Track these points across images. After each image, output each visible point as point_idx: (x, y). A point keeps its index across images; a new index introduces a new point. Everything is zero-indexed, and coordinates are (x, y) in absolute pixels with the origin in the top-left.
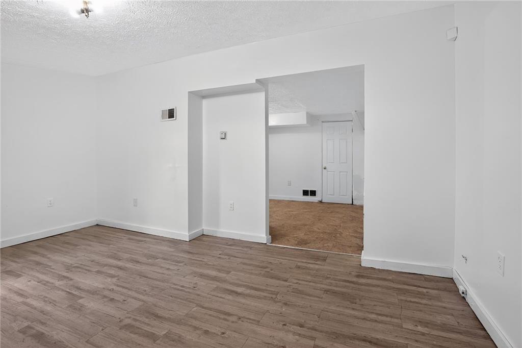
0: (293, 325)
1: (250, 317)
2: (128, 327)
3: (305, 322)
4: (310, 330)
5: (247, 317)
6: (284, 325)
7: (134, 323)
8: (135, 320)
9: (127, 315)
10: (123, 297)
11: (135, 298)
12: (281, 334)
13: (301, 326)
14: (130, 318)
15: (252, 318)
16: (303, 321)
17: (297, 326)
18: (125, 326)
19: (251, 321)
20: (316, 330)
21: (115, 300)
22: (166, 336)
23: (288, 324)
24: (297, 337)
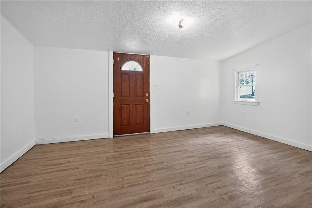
0: (88, 199)
1: (117, 191)
3: (80, 205)
4: (75, 201)
5: (119, 190)
6: (94, 197)
12: (93, 191)
13: (82, 201)
15: (116, 191)
16: (81, 205)
17: (85, 200)
19: (114, 189)
20: (71, 203)
23: (91, 198)
24: (83, 194)
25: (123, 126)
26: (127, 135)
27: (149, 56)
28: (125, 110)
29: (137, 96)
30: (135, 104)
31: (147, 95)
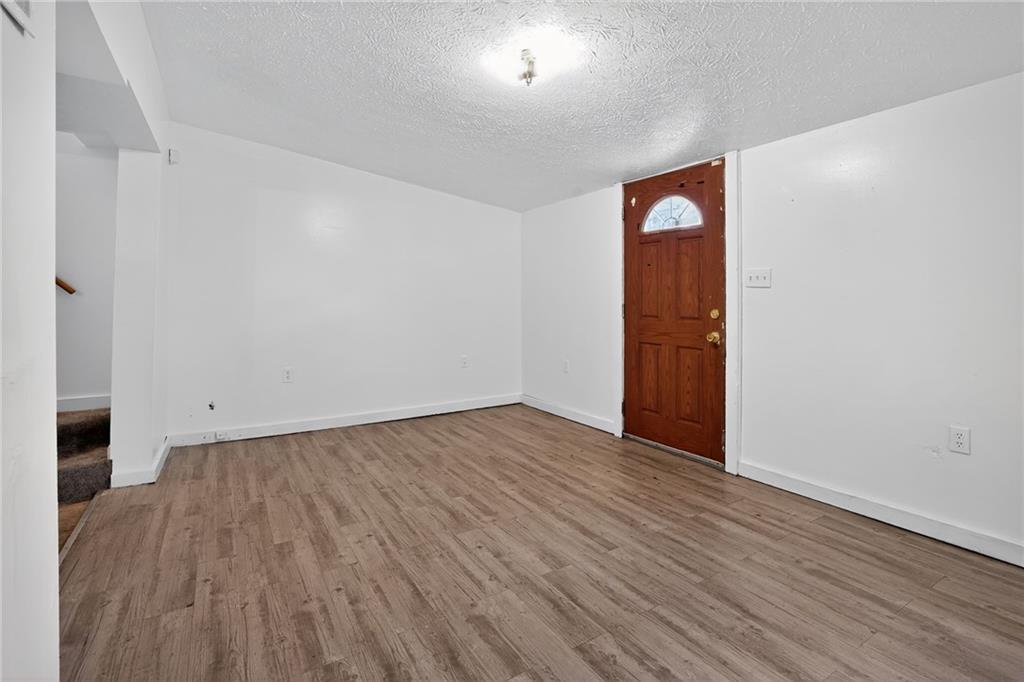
2: (487, 512)
7: (481, 514)
8: (478, 517)
9: (484, 525)
10: (480, 553)
11: (463, 546)
14: (483, 522)
18: (490, 515)
21: (492, 553)
22: (458, 495)
25: (647, 412)
26: (655, 443)
27: (723, 160)
28: (650, 361)
29: (683, 318)
30: (678, 347)
31: (715, 314)
